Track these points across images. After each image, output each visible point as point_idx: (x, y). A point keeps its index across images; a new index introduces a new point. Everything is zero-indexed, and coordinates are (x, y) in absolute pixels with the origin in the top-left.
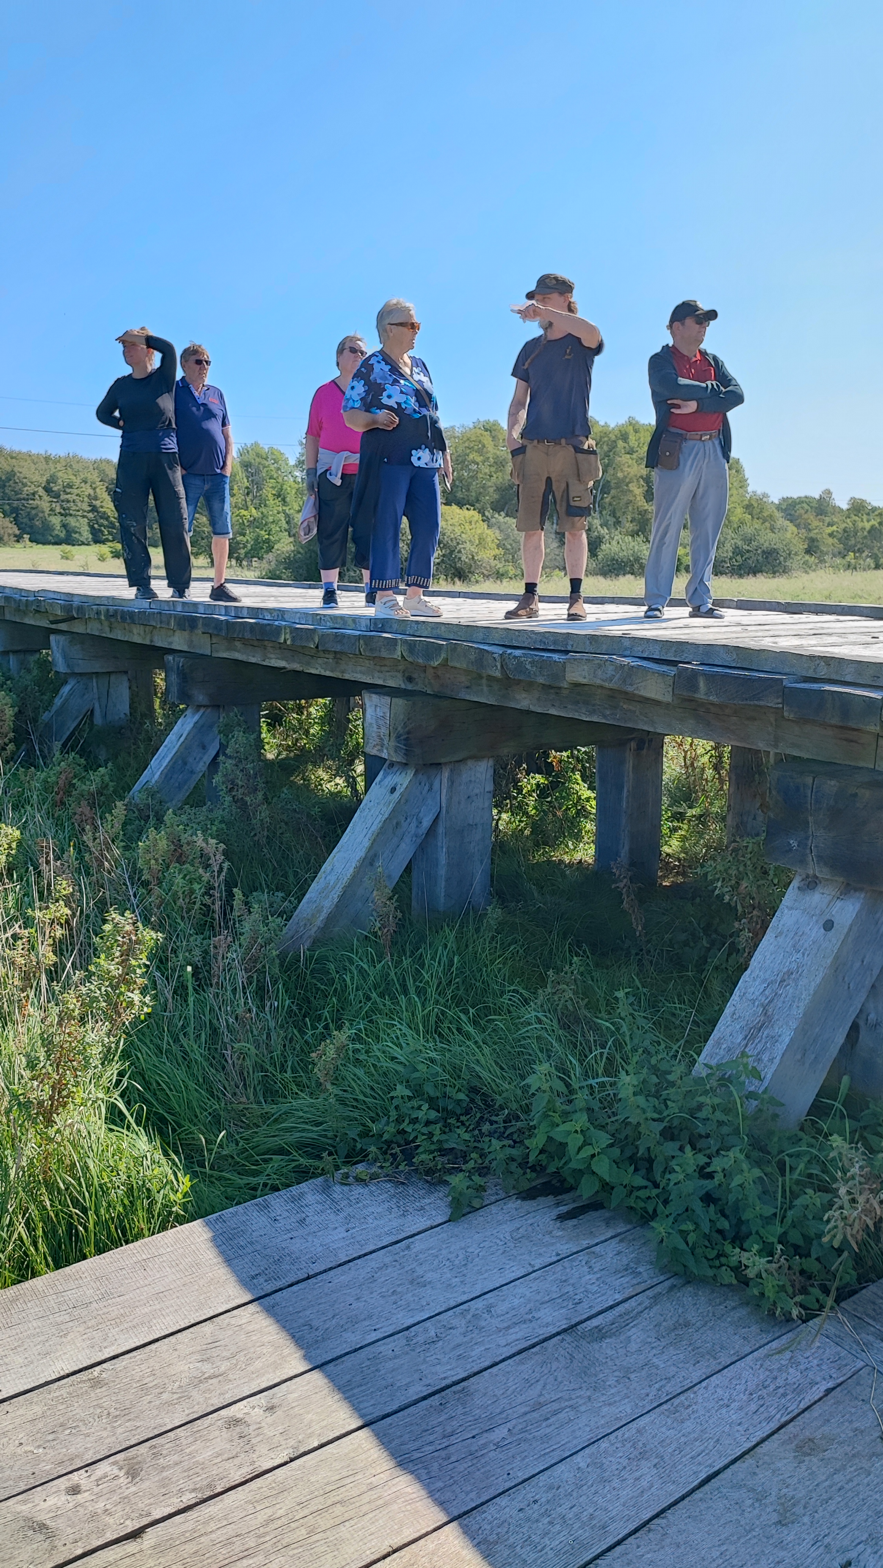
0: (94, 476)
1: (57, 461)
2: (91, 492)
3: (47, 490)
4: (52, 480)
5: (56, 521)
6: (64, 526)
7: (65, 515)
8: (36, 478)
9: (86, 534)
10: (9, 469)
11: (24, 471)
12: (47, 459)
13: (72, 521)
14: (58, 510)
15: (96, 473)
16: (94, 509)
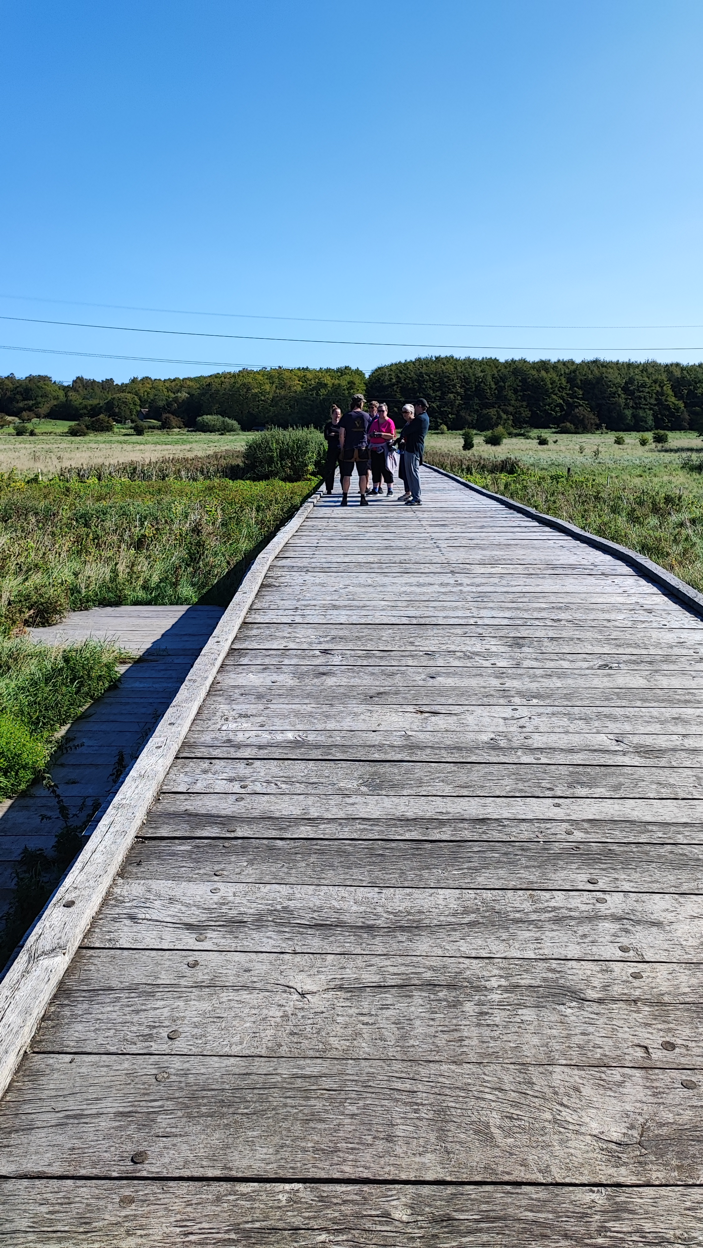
0: (664, 377)
1: (637, 366)
2: (658, 389)
3: (625, 389)
4: (631, 381)
5: (628, 413)
6: (634, 416)
7: (636, 408)
8: (619, 381)
9: (650, 422)
10: (600, 376)
11: (609, 376)
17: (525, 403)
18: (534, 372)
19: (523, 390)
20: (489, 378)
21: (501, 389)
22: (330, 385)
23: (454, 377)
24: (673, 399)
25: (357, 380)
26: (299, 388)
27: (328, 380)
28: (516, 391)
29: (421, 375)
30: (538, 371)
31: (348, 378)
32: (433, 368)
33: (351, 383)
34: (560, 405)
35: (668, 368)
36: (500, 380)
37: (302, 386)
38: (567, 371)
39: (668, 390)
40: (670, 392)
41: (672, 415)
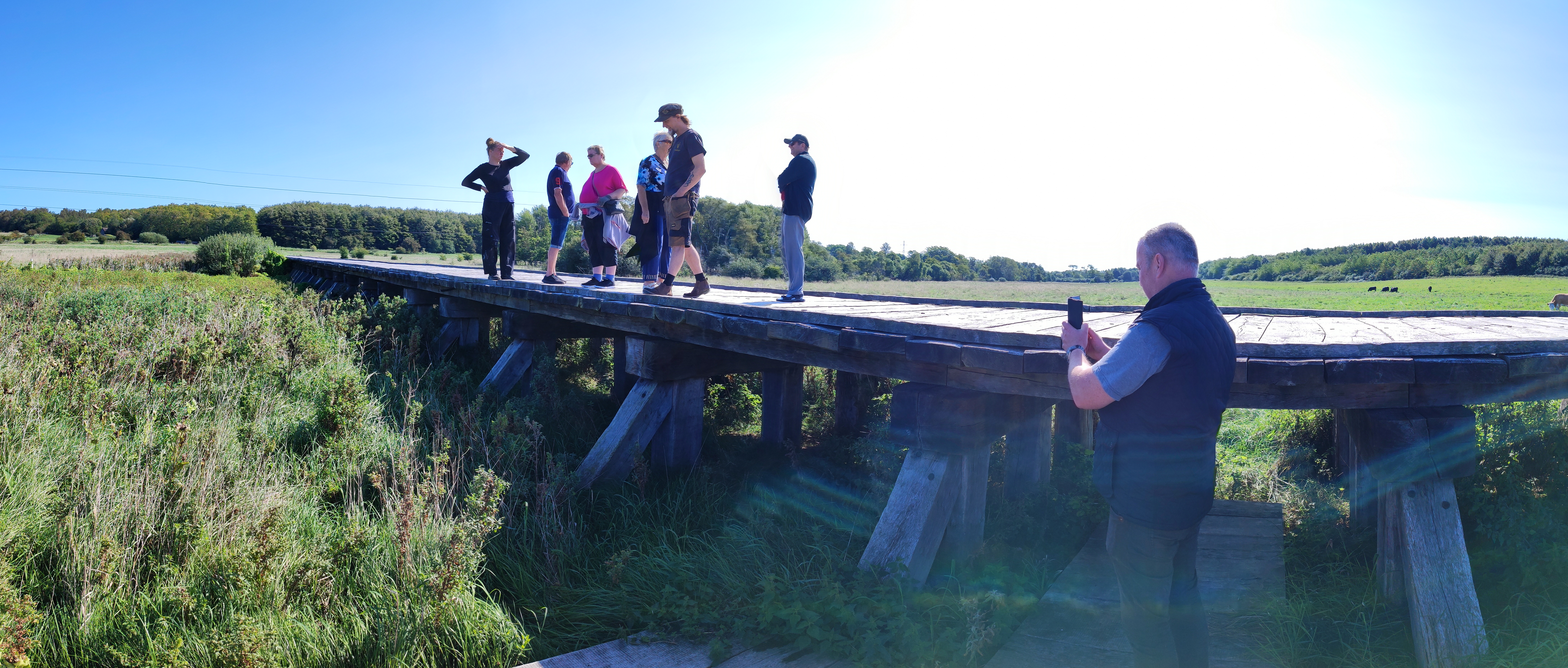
0: (458, 221)
1: (442, 213)
2: (456, 228)
3: (436, 227)
4: (439, 222)
5: (439, 242)
6: (442, 244)
7: (443, 239)
8: (431, 221)
9: (453, 248)
10: (418, 218)
11: (425, 218)
12: (437, 213)
13: (447, 242)
14: (440, 236)
15: (459, 219)
16: (457, 236)
17: (371, 234)
18: (376, 214)
19: (369, 225)
20: (346, 217)
21: (354, 224)
22: (232, 217)
23: (320, 215)
24: (465, 234)
25: (251, 214)
26: (210, 218)
27: (230, 214)
28: (364, 225)
29: (296, 212)
30: (379, 213)
31: (245, 213)
32: (305, 209)
33: (247, 217)
34: (394, 236)
35: (461, 216)
36: (353, 218)
37: (212, 217)
38: (398, 215)
39: (461, 228)
40: (463, 230)
41: (465, 244)
